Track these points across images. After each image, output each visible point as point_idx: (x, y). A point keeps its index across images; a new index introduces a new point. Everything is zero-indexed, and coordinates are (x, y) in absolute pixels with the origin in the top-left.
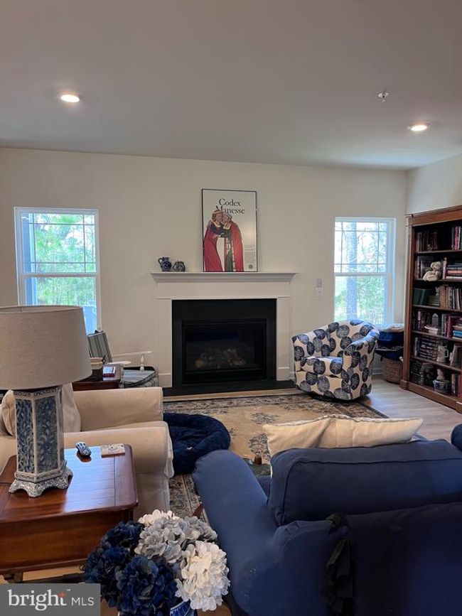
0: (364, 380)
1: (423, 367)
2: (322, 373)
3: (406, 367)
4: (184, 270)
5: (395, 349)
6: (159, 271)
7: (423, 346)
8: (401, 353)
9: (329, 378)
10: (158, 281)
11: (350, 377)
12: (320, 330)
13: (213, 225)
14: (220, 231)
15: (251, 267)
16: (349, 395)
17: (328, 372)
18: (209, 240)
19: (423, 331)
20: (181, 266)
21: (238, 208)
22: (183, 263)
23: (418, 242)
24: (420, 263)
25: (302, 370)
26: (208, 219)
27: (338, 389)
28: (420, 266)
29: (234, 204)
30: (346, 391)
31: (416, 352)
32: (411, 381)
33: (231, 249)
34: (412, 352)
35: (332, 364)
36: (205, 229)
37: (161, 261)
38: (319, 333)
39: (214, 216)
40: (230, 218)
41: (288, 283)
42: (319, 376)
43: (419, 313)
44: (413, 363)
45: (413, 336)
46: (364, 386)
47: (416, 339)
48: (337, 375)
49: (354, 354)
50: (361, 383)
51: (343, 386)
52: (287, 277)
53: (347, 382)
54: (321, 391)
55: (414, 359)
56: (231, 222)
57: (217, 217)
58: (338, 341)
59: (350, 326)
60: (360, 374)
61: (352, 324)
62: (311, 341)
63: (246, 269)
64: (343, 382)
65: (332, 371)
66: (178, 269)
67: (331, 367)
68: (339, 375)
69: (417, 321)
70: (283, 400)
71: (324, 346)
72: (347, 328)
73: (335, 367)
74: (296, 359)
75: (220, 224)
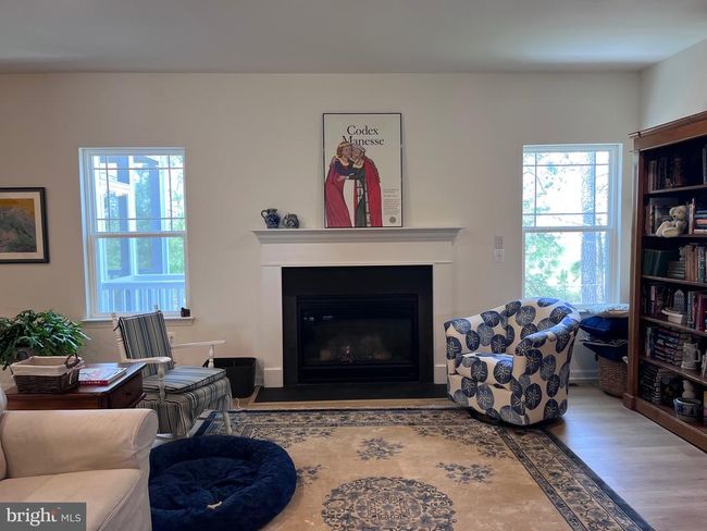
0: (550, 394)
1: (659, 376)
2: (483, 379)
3: (632, 374)
4: (297, 225)
5: (615, 344)
6: (264, 227)
7: (660, 342)
8: (623, 350)
9: (493, 389)
10: (263, 241)
11: (524, 389)
12: (492, 312)
13: (338, 163)
14: (349, 171)
15: (393, 220)
16: (522, 417)
17: (491, 378)
18: (333, 183)
19: (658, 318)
20: (294, 221)
21: (373, 137)
22: (295, 216)
23: (651, 176)
24: (654, 208)
25: (456, 373)
26: (331, 154)
27: (506, 407)
28: (653, 213)
29: (367, 133)
30: (518, 411)
31: (648, 352)
32: (640, 396)
33: (364, 196)
34: (642, 350)
35: (496, 367)
36: (327, 169)
37: (265, 214)
38: (490, 317)
39: (340, 151)
40: (363, 152)
41: (450, 243)
42: (479, 384)
43: (653, 288)
44: (643, 367)
45: (643, 325)
46: (551, 403)
47: (649, 330)
48: (504, 385)
49: (529, 353)
50: (545, 398)
51: (513, 402)
52: (449, 234)
53: (520, 397)
54: (482, 408)
55: (645, 362)
56: (364, 158)
57: (344, 152)
58: (518, 330)
59: (536, 307)
60: (543, 385)
61: (541, 304)
62: (474, 328)
63: (386, 222)
64: (512, 397)
65: (497, 378)
66: (288, 226)
67: (495, 372)
68: (507, 385)
69: (649, 301)
70: (425, 417)
71: (496, 338)
72: (533, 310)
73: (502, 372)
74: (448, 357)
75: (349, 161)
